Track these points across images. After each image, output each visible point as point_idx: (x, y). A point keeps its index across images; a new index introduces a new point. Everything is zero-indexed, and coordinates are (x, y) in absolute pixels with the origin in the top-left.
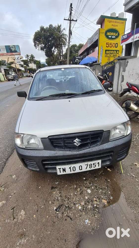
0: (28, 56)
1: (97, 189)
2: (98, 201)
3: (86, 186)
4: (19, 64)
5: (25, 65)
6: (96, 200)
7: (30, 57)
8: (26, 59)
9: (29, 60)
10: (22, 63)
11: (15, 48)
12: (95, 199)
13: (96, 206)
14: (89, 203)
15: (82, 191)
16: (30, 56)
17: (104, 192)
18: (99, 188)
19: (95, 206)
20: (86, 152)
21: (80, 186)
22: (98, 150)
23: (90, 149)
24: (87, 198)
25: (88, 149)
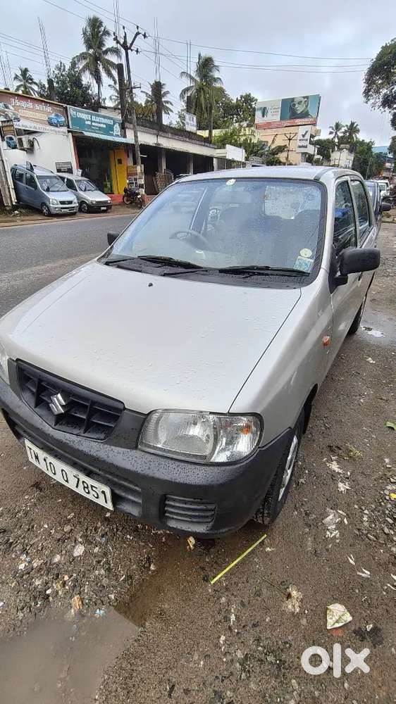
0: (338, 127)
1: (99, 562)
2: (67, 587)
3: (89, 533)
4: (303, 153)
5: (318, 157)
6: (64, 584)
7: (343, 130)
8: (331, 136)
9: (336, 140)
10: (311, 150)
11: (307, 106)
12: (66, 578)
13: (48, 596)
14: (47, 575)
15: (69, 538)
16: (347, 126)
17: (105, 581)
18: (108, 563)
19: (48, 592)
20: (64, 441)
21: (80, 522)
22: (91, 453)
23: (79, 439)
24: (57, 559)
25: (74, 438)
